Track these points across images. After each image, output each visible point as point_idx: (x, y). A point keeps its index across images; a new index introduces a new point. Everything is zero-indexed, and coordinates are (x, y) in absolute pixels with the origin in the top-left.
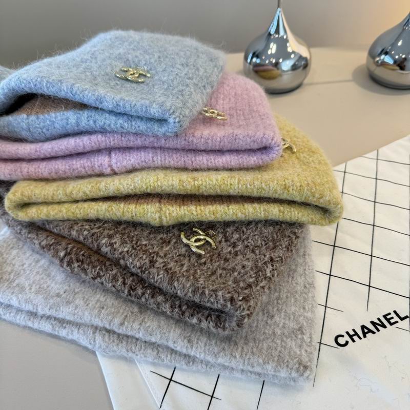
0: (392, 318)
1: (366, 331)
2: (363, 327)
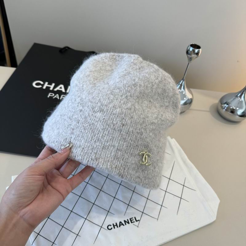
0: (133, 220)
1: (121, 224)
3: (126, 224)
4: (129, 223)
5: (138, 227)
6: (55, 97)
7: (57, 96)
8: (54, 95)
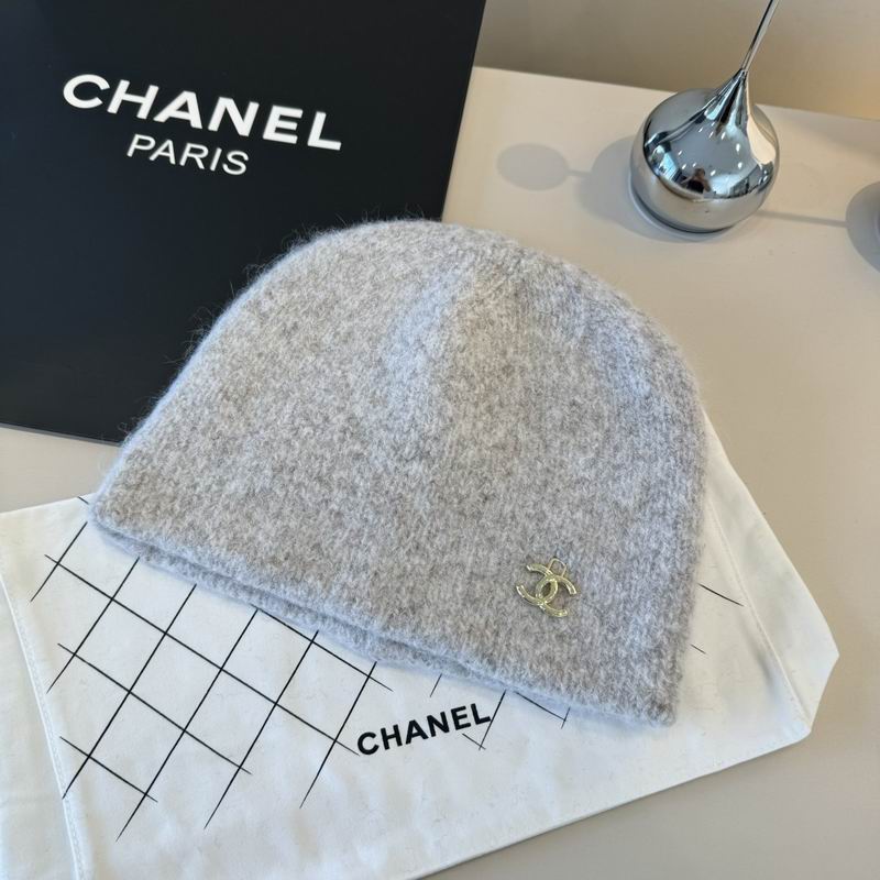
6: (160, 152)
7: (167, 149)
8: (153, 142)
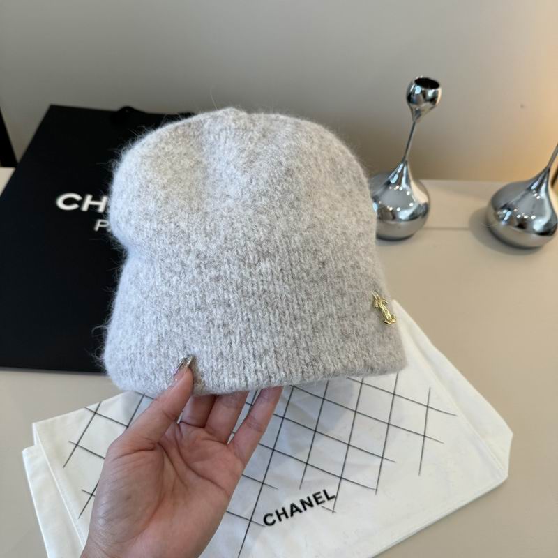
0: (321, 497)
1: (294, 509)
2: (293, 506)
3: (305, 509)
4: (311, 505)
5: (333, 511)
